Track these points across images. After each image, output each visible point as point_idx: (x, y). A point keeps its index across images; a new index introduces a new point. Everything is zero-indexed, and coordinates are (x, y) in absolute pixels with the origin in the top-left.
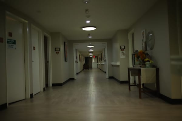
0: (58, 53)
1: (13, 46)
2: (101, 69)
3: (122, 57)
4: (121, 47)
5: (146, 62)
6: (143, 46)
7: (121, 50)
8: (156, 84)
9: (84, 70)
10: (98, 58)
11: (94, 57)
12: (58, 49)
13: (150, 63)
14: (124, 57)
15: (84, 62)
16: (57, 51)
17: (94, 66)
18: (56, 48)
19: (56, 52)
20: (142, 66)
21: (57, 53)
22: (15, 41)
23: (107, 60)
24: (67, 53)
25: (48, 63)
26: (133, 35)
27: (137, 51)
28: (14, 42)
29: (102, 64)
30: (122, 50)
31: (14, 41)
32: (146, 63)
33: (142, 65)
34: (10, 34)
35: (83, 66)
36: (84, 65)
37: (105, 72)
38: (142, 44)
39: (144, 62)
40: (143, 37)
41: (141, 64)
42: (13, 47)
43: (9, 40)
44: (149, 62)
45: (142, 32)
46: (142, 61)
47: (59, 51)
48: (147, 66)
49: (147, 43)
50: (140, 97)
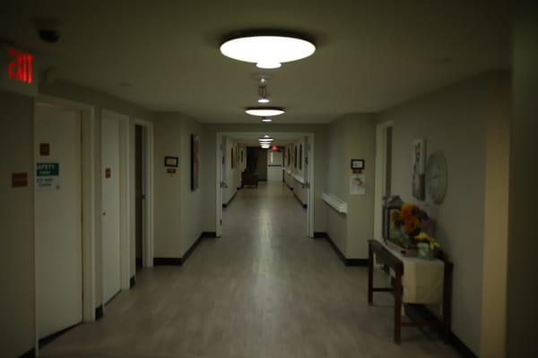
0: (174, 171)
1: (51, 180)
2: (292, 189)
3: (356, 191)
4: (354, 163)
5: (420, 241)
6: (414, 184)
7: (354, 172)
8: (441, 307)
9: (242, 186)
10: (286, 154)
11: (275, 148)
12: (174, 162)
13: (430, 248)
14: (361, 192)
15: (243, 166)
16: (170, 165)
17: (273, 173)
18: (166, 158)
19: (167, 168)
20: (407, 251)
21: (169, 171)
22: (57, 165)
23: (312, 186)
24: (198, 166)
25: (143, 201)
26: (389, 131)
27: (397, 198)
28: (54, 170)
29: (297, 177)
30: (357, 171)
31: (53, 166)
32: (419, 245)
33: (410, 248)
34: (45, 149)
35: (240, 175)
36: (244, 174)
37: (305, 206)
38: (414, 178)
39: (415, 242)
40: (418, 160)
41: (407, 246)
42: (50, 185)
43: (42, 164)
44: (426, 245)
45: (416, 142)
46: (407, 237)
47: (177, 166)
48: (422, 253)
49: (426, 178)
50: (397, 340)
